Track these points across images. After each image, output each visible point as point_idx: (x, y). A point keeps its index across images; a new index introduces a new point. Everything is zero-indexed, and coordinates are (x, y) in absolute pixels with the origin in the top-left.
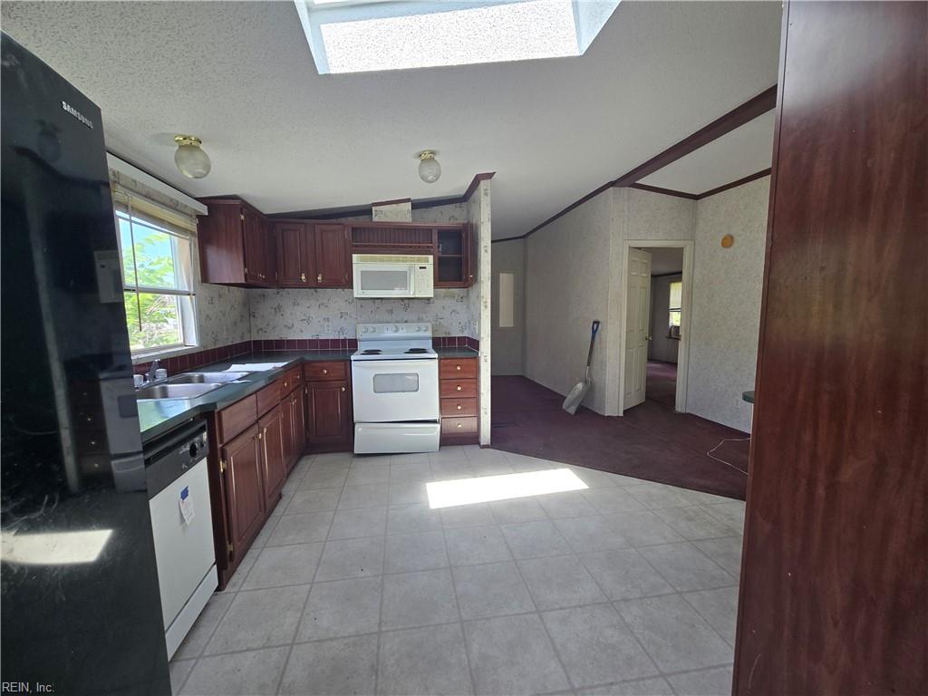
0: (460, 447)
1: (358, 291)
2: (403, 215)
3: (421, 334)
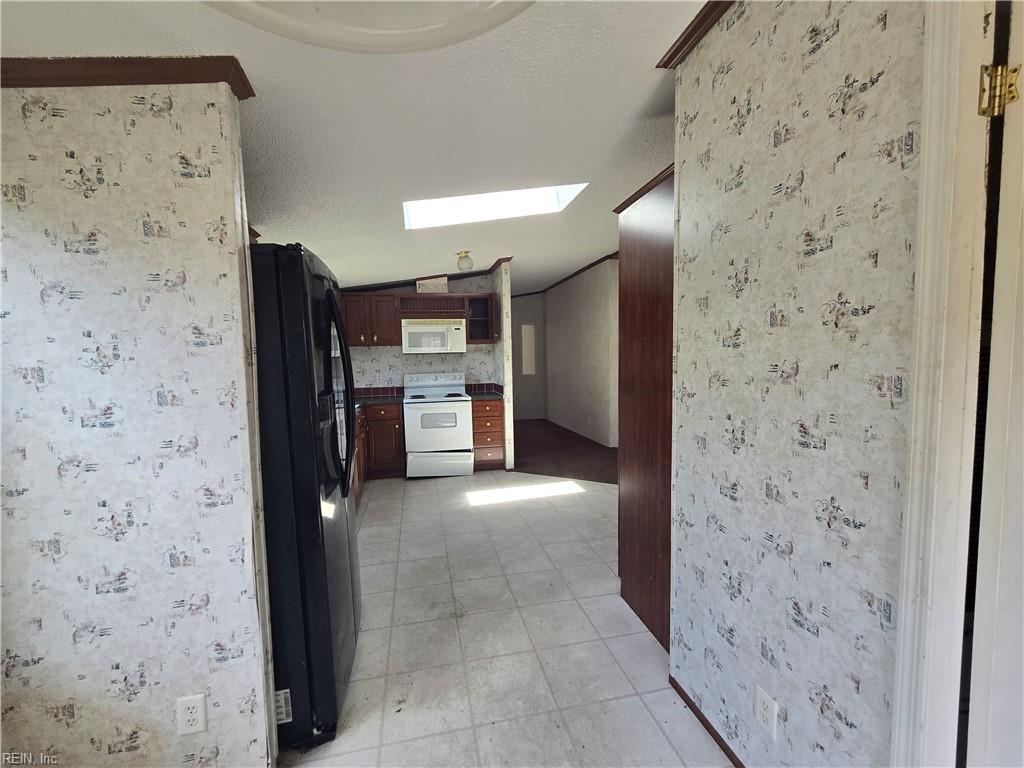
0: (489, 472)
1: (406, 348)
2: (440, 287)
3: (458, 382)
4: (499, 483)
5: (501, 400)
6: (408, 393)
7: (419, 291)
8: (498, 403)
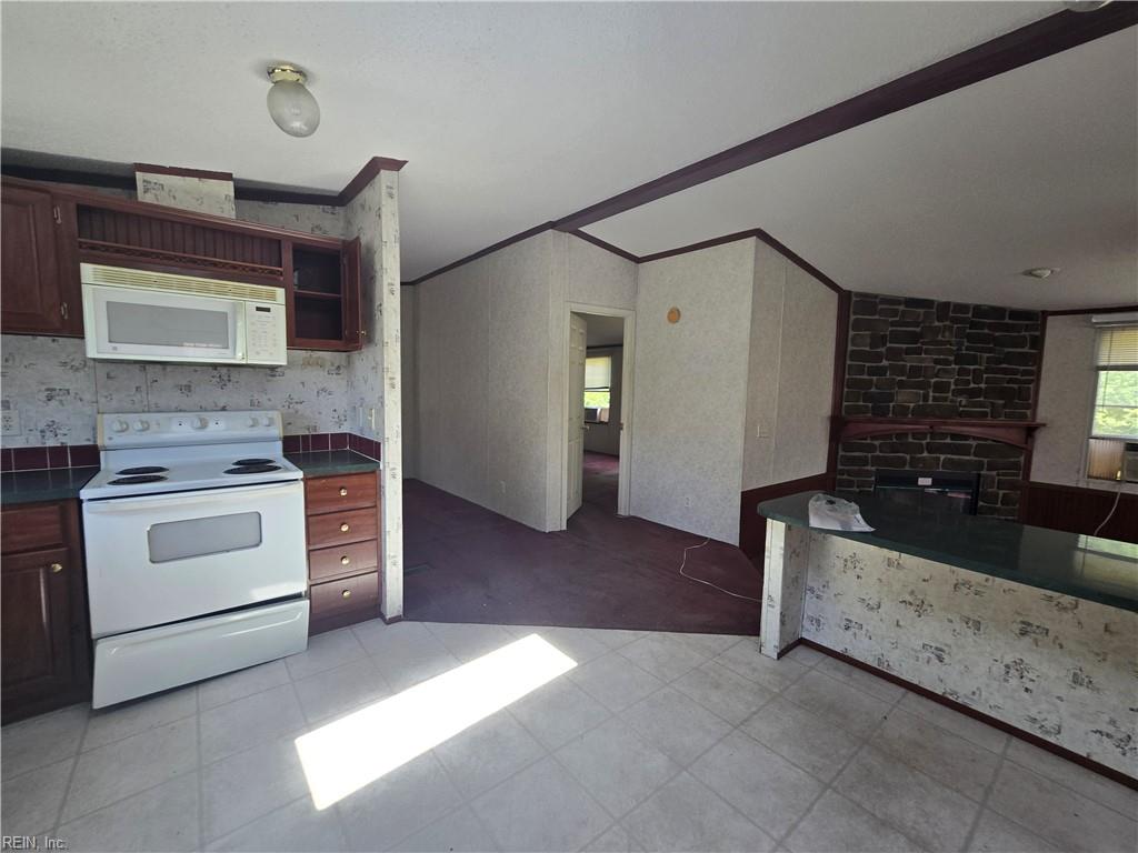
0: (346, 632)
1: (97, 342)
2: (217, 203)
3: (259, 432)
4: (381, 679)
5: (375, 474)
6: (111, 464)
7: (144, 197)
8: (368, 480)
